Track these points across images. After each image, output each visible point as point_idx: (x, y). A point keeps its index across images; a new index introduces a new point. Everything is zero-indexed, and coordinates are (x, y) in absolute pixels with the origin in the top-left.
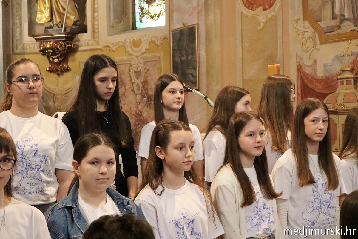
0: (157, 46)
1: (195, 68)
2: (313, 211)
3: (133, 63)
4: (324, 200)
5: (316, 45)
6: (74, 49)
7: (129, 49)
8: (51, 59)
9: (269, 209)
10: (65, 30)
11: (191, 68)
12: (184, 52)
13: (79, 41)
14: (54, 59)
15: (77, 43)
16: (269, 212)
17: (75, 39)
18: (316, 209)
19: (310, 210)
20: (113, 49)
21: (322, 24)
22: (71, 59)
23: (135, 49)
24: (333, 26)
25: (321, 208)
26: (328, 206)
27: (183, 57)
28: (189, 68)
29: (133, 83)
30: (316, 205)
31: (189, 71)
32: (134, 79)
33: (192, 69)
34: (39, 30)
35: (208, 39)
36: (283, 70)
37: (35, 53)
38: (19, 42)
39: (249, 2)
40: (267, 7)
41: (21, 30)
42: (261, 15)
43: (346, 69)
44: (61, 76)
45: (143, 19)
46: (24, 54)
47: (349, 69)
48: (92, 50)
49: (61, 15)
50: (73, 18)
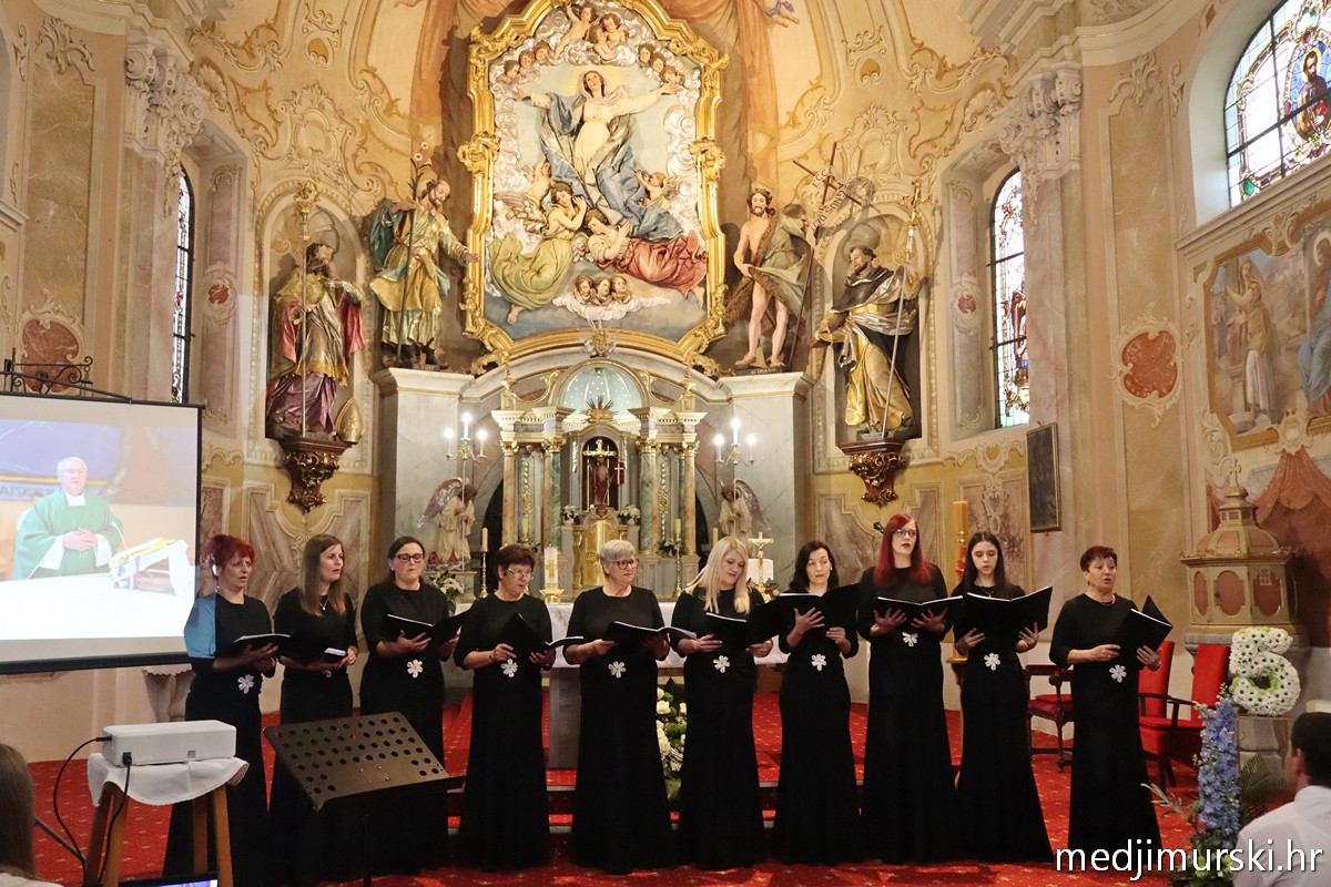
0: (1021, 456)
1: (1054, 495)
3: (988, 484)
5: (1228, 452)
6: (901, 464)
7: (982, 463)
8: (868, 481)
10: (886, 434)
11: (1050, 492)
12: (1041, 466)
13: (909, 450)
14: (871, 481)
15: (907, 454)
17: (904, 448)
20: (960, 463)
21: (1235, 419)
22: (897, 480)
23: (989, 461)
24: (1246, 422)
27: (1040, 474)
28: (1047, 493)
29: (988, 518)
31: (1049, 498)
32: (990, 512)
34: (852, 437)
35: (1074, 447)
36: (1190, 493)
37: (842, 473)
38: (822, 455)
39: (1136, 385)
40: (1164, 390)
41: (825, 437)
42: (1156, 405)
43: (1232, 494)
44: (884, 509)
45: (1011, 410)
46: (829, 473)
47: (1237, 494)
48: (928, 465)
49: (880, 410)
50: (899, 414)
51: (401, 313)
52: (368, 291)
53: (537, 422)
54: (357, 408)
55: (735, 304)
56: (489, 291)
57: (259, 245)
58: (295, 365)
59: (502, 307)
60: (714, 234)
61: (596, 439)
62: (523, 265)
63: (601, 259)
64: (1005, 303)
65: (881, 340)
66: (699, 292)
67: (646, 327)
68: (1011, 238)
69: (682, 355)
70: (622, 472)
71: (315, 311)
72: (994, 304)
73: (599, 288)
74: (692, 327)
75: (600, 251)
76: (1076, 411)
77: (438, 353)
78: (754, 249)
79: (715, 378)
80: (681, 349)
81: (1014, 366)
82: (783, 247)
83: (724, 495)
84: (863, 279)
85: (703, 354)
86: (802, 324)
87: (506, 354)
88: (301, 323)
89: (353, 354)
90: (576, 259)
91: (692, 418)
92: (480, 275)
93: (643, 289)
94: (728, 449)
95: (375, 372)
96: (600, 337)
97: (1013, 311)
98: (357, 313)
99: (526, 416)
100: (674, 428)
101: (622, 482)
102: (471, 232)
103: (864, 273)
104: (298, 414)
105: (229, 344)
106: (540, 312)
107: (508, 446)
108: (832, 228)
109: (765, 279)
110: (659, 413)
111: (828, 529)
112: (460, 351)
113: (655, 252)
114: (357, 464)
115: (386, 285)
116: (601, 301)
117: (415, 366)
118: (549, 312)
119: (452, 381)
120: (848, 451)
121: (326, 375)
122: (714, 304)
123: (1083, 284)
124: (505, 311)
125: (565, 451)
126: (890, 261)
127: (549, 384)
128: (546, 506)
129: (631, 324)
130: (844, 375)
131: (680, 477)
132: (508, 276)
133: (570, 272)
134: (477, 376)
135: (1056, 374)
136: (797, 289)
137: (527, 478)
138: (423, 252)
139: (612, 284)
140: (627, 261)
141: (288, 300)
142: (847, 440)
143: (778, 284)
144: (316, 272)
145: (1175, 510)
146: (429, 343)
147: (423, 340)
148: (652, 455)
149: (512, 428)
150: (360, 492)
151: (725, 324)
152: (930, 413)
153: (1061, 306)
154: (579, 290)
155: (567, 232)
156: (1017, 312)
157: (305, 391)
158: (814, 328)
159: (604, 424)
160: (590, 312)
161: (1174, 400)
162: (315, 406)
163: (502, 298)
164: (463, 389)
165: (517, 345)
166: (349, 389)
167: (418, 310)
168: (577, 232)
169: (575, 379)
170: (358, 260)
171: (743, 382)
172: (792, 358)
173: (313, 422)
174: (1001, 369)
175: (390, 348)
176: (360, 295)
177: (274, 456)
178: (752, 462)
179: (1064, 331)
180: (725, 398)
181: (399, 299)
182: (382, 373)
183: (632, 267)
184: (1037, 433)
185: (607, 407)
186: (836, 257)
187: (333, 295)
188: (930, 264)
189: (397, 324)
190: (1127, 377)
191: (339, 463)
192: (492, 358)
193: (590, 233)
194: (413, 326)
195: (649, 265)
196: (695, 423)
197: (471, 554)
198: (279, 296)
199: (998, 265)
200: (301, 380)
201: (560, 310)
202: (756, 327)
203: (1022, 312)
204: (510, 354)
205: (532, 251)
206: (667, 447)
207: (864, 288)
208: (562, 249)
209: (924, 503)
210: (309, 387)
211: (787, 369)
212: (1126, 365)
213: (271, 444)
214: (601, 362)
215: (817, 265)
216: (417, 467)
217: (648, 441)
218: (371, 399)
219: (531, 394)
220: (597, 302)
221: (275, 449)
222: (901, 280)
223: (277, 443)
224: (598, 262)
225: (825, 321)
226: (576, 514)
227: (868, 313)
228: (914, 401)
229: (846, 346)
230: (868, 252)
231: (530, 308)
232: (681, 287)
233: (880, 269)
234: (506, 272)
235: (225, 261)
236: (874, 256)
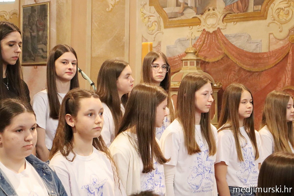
2: (197, 176)
4: (206, 166)
5: (160, 28)
9: (160, 174)
11: (41, 43)
16: (161, 177)
18: (200, 174)
19: (194, 175)
25: (204, 174)
26: (210, 171)
27: (33, 32)
28: (39, 43)
30: (200, 170)
33: (43, 45)
36: (129, 50)
43: (190, 52)
47: (192, 51)
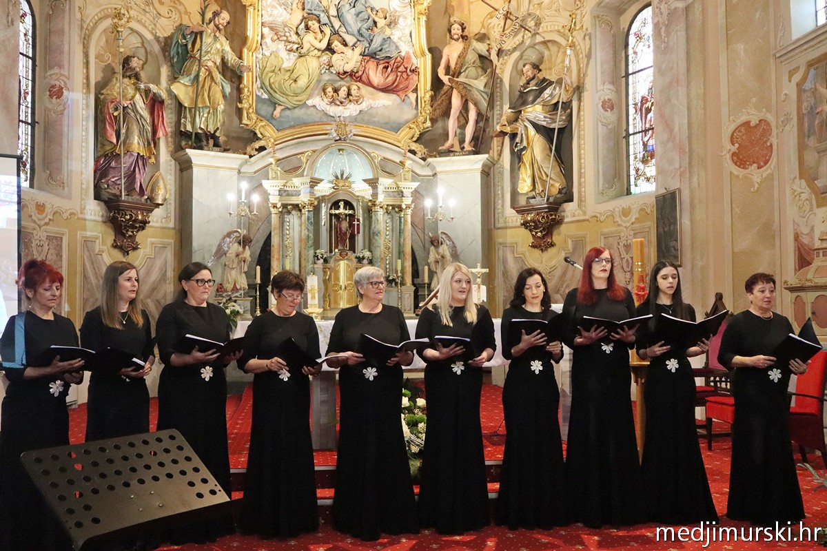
0: (648, 214)
1: (677, 241)
3: (622, 235)
5: (813, 208)
6: (558, 221)
7: (618, 219)
8: (534, 233)
10: (548, 199)
11: (673, 239)
12: (666, 220)
13: (564, 211)
14: (537, 233)
15: (563, 214)
17: (560, 209)
20: (602, 220)
21: (819, 183)
22: (555, 233)
23: (624, 218)
27: (666, 226)
28: (671, 240)
29: (622, 259)
31: (672, 244)
32: (624, 254)
33: (674, 242)
34: (522, 202)
35: (692, 206)
37: (515, 227)
38: (500, 215)
39: (740, 160)
40: (762, 164)
41: (503, 202)
42: (755, 175)
44: (545, 253)
45: (639, 182)
46: (506, 228)
48: (578, 221)
49: (544, 182)
50: (557, 185)
51: (194, 109)
52: (170, 92)
53: (295, 189)
54: (163, 179)
55: (439, 105)
56: (259, 94)
57: (86, 55)
58: (115, 146)
59: (269, 106)
60: (423, 54)
61: (339, 201)
62: (284, 75)
63: (341, 71)
64: (636, 104)
65: (545, 132)
66: (412, 96)
67: (374, 122)
68: (643, 55)
69: (400, 142)
70: (358, 225)
71: (130, 106)
72: (627, 105)
73: (340, 93)
74: (407, 122)
75: (340, 66)
76: (695, 180)
77: (222, 139)
78: (453, 65)
79: (424, 159)
80: (399, 138)
81: (642, 150)
82: (474, 63)
83: (432, 243)
84: (532, 87)
85: (415, 142)
86: (487, 120)
87: (272, 140)
88: (120, 114)
89: (159, 139)
90: (323, 72)
91: (409, 187)
92: (253, 82)
93: (372, 95)
94: (434, 210)
95: (176, 152)
96: (342, 126)
97: (641, 110)
98: (162, 108)
99: (287, 184)
100: (396, 194)
101: (358, 232)
102: (245, 50)
103: (533, 83)
104: (118, 182)
105: (65, 129)
106: (296, 110)
107: (275, 206)
108: (509, 50)
109: (461, 87)
110: (385, 182)
111: (505, 268)
112: (238, 139)
113: (381, 67)
114: (164, 220)
115: (183, 88)
116: (341, 103)
117: (205, 148)
118: (303, 111)
119: (232, 160)
120: (520, 211)
121: (138, 154)
122: (423, 105)
123: (702, 85)
124: (271, 109)
125: (317, 210)
126: (551, 74)
127: (305, 161)
128: (303, 250)
129: (363, 120)
130: (517, 156)
131: (400, 230)
132: (273, 83)
133: (319, 81)
134: (251, 156)
135: (680, 152)
136: (483, 94)
137: (288, 230)
138: (210, 64)
139: (349, 90)
140: (360, 73)
141: (109, 98)
142: (518, 204)
143: (470, 91)
144: (130, 77)
145: (767, 252)
146: (215, 131)
147: (211, 129)
148: (380, 215)
149: (277, 193)
150: (166, 240)
151: (431, 120)
152: (580, 184)
153: (685, 101)
154: (325, 94)
155: (316, 51)
156: (644, 110)
157: (123, 165)
158: (495, 123)
159: (345, 190)
160: (333, 110)
161: (769, 171)
162: (131, 177)
163: (269, 100)
164: (241, 166)
165: (280, 134)
166: (157, 165)
167: (207, 107)
168: (323, 51)
169: (324, 157)
170: (162, 70)
171: (445, 162)
172: (479, 144)
173: (130, 189)
174: (631, 152)
175: (186, 135)
176: (164, 95)
177: (101, 214)
178: (452, 218)
179: (686, 121)
180: (431, 174)
181: (193, 99)
182: (181, 153)
183: (364, 78)
184: (664, 196)
185: (347, 178)
186: (511, 72)
187: (143, 94)
188: (581, 77)
189: (191, 117)
190: (734, 154)
191: (150, 219)
192: (262, 143)
193: (333, 52)
194: (203, 119)
195: (376, 76)
196: (412, 190)
197: (248, 285)
198: (102, 94)
199: (630, 77)
200: (120, 158)
201: (312, 108)
202: (454, 122)
203: (648, 110)
204: (275, 141)
205: (290, 65)
206: (391, 208)
207: (533, 93)
208: (313, 64)
209: (575, 249)
210: (126, 162)
211: (476, 152)
212: (733, 144)
213: (98, 204)
214: (342, 145)
215: (498, 78)
216: (208, 222)
217: (377, 203)
218: (173, 172)
219: (291, 168)
220: (338, 103)
221: (102, 210)
222: (560, 88)
223: (102, 204)
224: (339, 73)
225: (504, 118)
226: (325, 256)
227: (535, 112)
228: (568, 175)
229: (519, 136)
230: (536, 67)
231: (289, 107)
232: (400, 93)
233: (544, 80)
234: (272, 80)
235: (61, 67)
236: (540, 70)
